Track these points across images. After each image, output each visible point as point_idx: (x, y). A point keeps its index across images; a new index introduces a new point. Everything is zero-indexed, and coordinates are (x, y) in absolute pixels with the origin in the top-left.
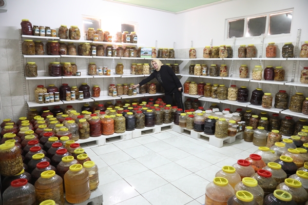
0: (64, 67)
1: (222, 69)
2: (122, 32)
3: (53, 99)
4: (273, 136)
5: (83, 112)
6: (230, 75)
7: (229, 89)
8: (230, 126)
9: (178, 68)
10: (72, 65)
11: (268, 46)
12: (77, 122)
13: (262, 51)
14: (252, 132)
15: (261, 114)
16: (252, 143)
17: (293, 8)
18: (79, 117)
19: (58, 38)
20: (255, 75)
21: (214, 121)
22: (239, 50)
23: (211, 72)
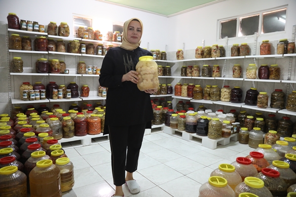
0: (52, 64)
1: (215, 70)
2: (114, 32)
3: (39, 97)
4: (270, 137)
5: (70, 111)
6: (223, 76)
7: (222, 90)
8: (224, 127)
9: (170, 70)
10: (61, 62)
11: (262, 44)
12: (61, 119)
13: (256, 50)
14: (247, 133)
15: (256, 114)
16: (248, 145)
17: (287, 5)
18: (64, 115)
19: (47, 34)
20: (250, 74)
21: (207, 121)
22: (232, 49)
23: (203, 73)
